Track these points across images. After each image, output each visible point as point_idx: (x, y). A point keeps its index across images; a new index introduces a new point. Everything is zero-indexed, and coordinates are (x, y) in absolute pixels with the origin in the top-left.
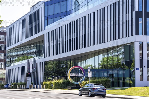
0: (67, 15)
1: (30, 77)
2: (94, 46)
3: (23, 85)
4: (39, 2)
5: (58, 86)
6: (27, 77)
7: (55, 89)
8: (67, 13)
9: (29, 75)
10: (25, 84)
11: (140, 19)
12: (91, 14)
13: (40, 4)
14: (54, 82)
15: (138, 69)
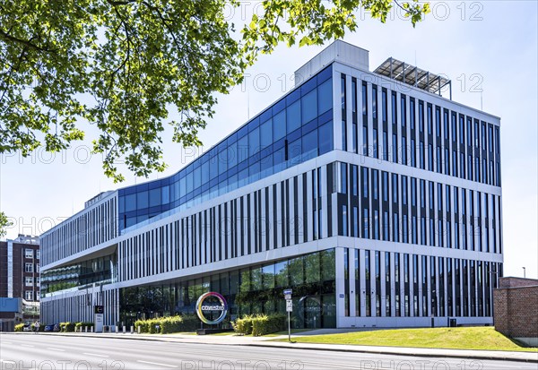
0: (162, 212)
1: (102, 312)
2: (234, 258)
3: (88, 326)
4: (102, 193)
5: (169, 329)
6: (97, 312)
7: (164, 333)
8: (163, 209)
9: (99, 309)
10: (93, 325)
11: (344, 207)
12: (226, 204)
13: (104, 196)
14: (162, 321)
15: (341, 296)
